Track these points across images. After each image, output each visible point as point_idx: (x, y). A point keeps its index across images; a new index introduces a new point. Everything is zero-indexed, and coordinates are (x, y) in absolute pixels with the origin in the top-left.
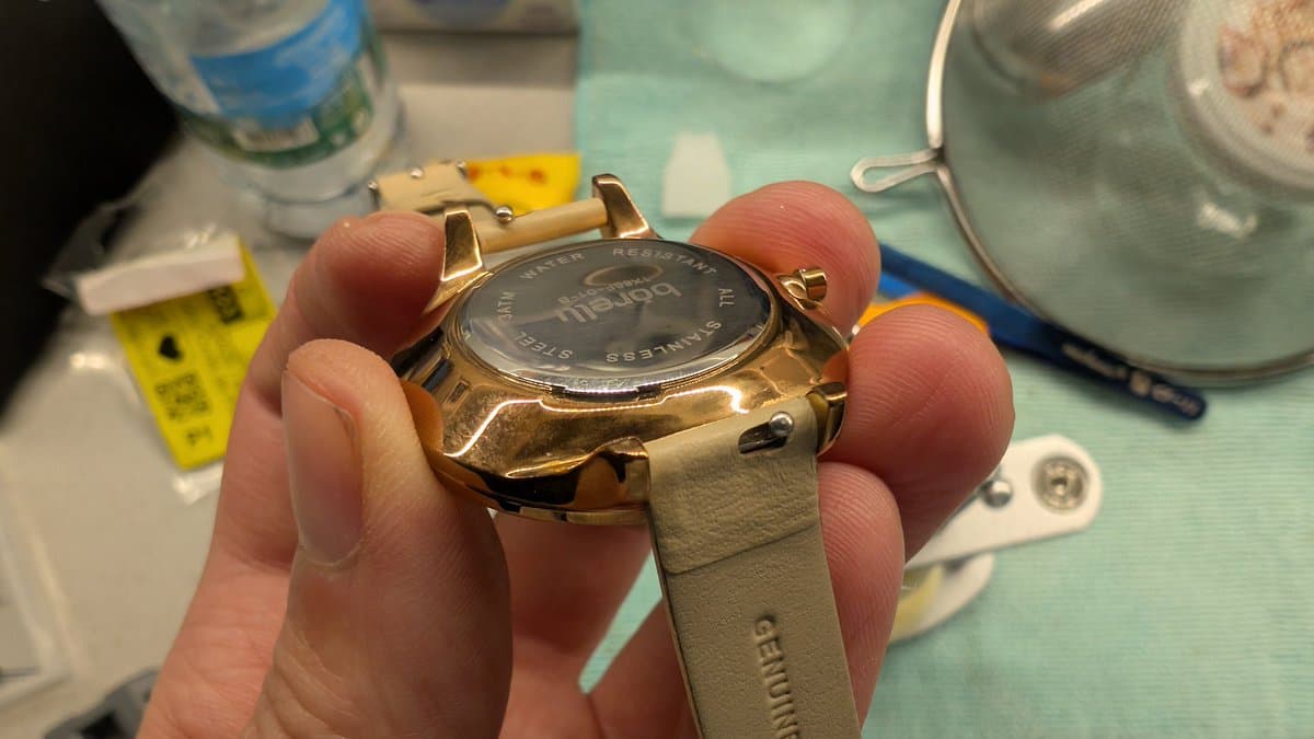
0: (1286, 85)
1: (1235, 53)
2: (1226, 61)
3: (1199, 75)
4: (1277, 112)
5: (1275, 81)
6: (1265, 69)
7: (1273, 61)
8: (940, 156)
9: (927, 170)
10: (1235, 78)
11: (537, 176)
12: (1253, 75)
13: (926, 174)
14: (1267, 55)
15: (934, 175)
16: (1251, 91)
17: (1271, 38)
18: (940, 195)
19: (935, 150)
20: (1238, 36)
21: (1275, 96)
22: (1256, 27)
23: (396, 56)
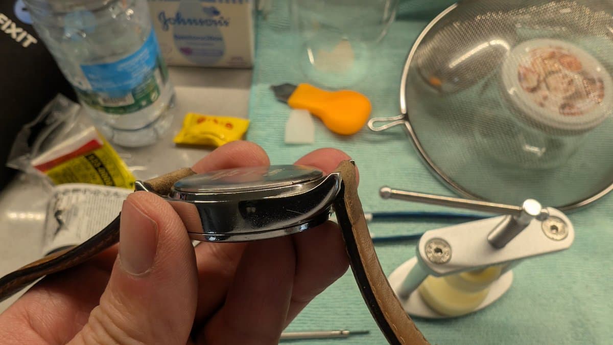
0: (548, 88)
1: (525, 75)
2: (522, 78)
3: (512, 86)
4: (545, 98)
5: (543, 85)
6: (539, 82)
7: (542, 78)
8: (406, 117)
9: (401, 122)
10: (525, 85)
11: (229, 126)
12: (534, 84)
13: (400, 124)
14: (539, 76)
15: (404, 125)
16: (533, 90)
17: (540, 69)
18: (407, 134)
19: (405, 115)
20: (526, 69)
21: (544, 92)
22: (533, 65)
23: (172, 75)
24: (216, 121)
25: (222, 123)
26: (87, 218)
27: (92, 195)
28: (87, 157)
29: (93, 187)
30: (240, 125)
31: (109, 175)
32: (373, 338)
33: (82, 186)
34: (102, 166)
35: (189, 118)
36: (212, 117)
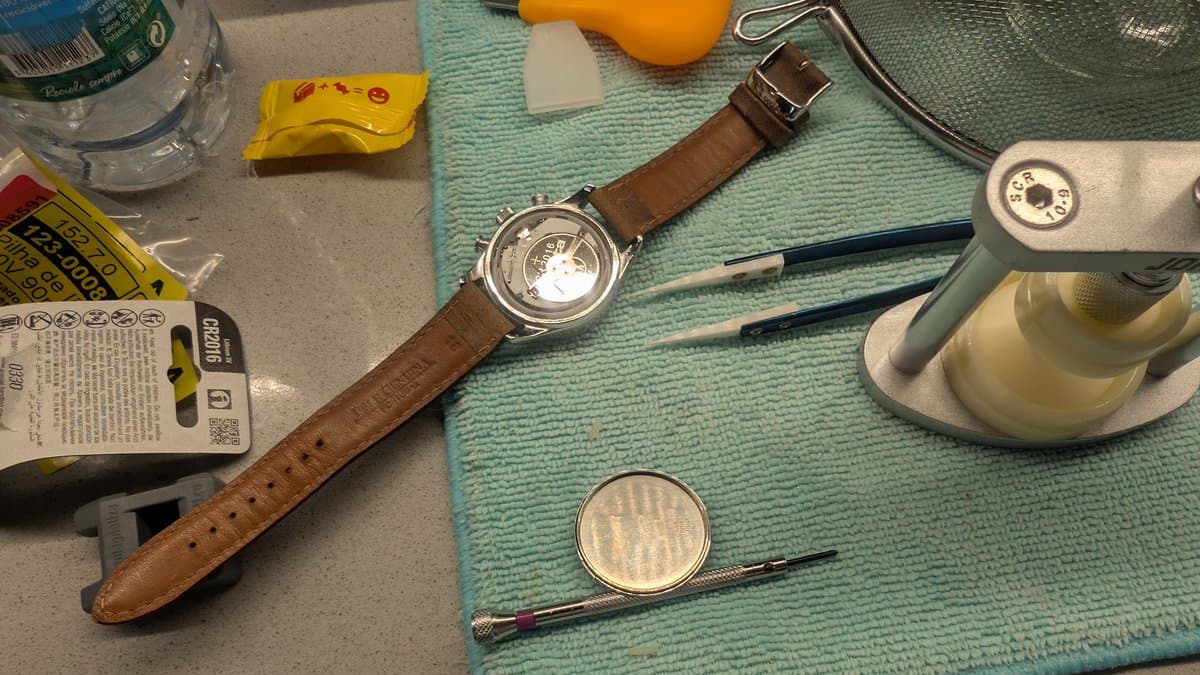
24: (341, 88)
25: (359, 90)
26: (49, 389)
27: (53, 327)
28: (19, 231)
29: (54, 308)
30: (406, 90)
31: (93, 272)
32: (844, 563)
33: (23, 310)
34: (68, 250)
35: (271, 94)
36: (331, 81)
